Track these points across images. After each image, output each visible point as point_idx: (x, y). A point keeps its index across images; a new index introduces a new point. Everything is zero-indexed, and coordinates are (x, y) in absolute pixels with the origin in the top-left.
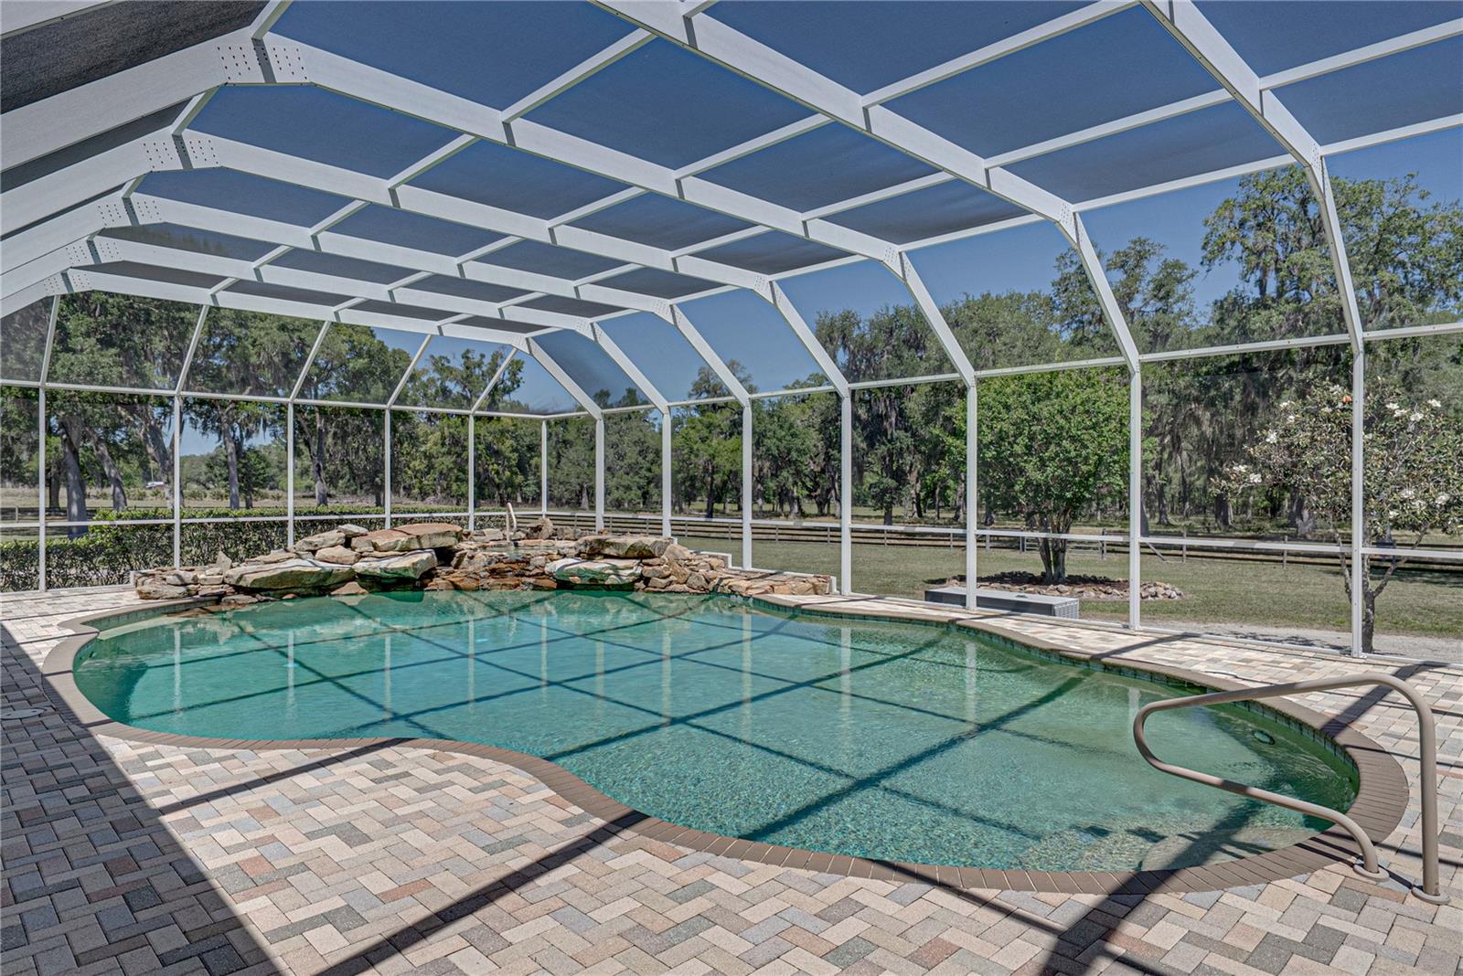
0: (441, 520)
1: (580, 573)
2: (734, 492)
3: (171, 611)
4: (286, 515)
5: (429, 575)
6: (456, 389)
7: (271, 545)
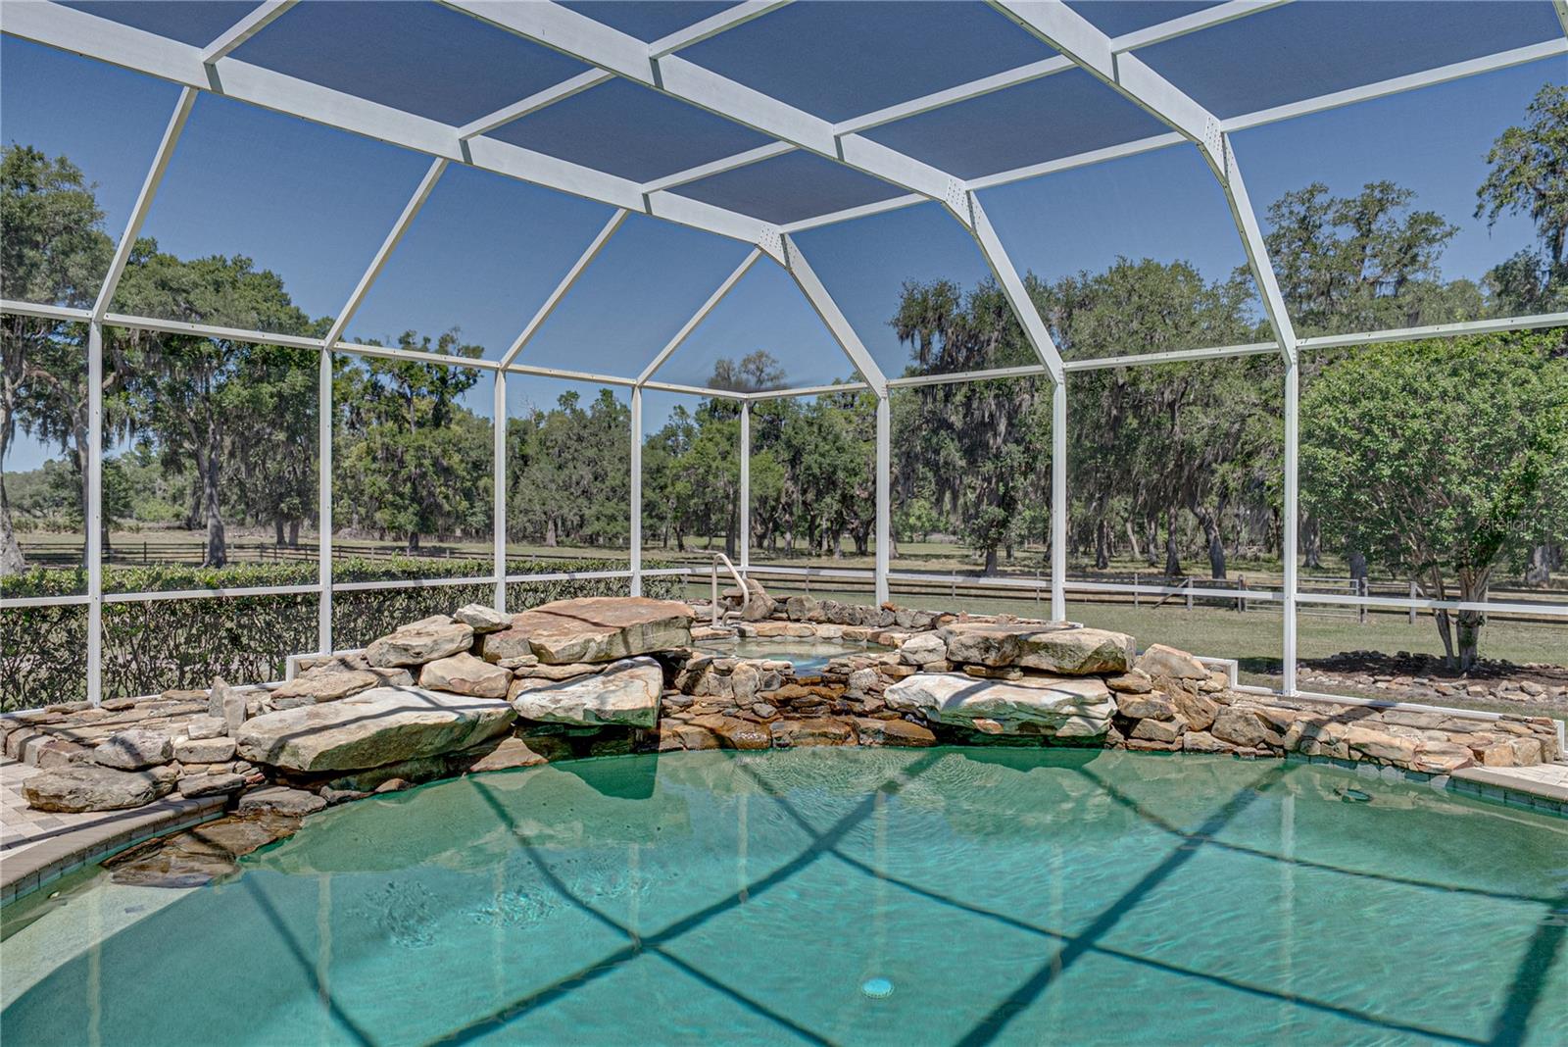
4: (316, 582)
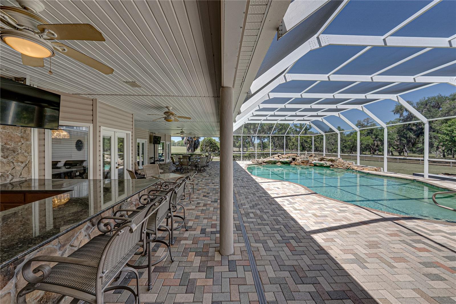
0: (293, 154)
1: (318, 163)
2: (369, 149)
3: (256, 164)
4: (270, 152)
5: (291, 162)
6: (298, 130)
7: (268, 157)
